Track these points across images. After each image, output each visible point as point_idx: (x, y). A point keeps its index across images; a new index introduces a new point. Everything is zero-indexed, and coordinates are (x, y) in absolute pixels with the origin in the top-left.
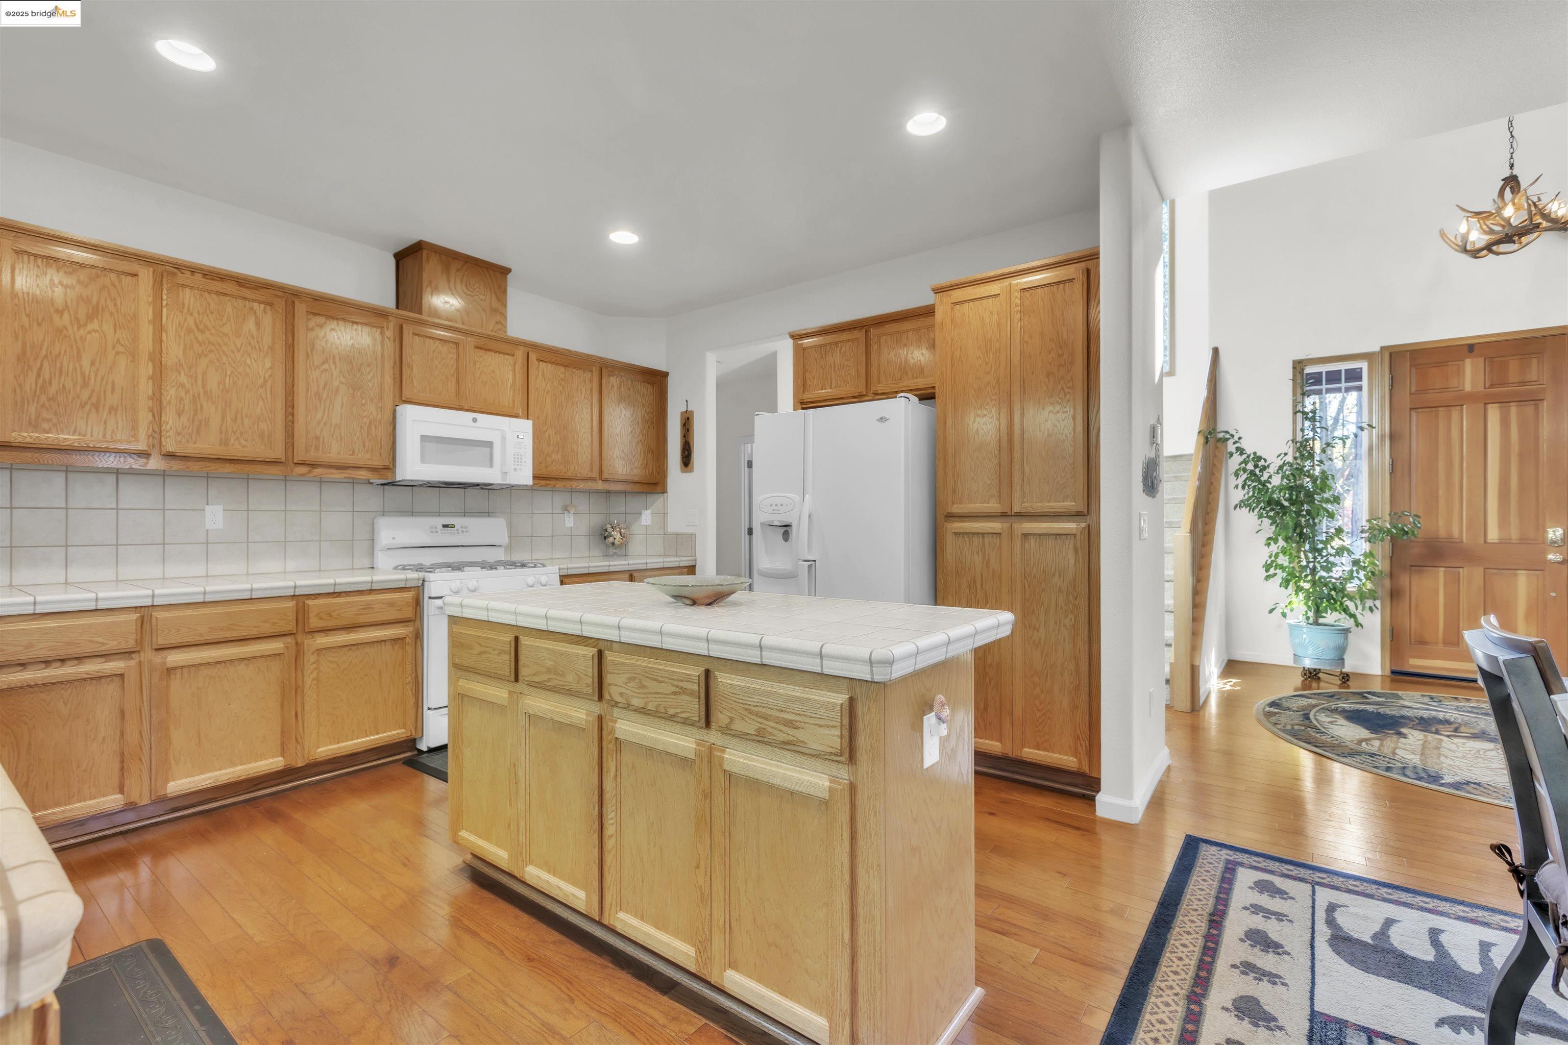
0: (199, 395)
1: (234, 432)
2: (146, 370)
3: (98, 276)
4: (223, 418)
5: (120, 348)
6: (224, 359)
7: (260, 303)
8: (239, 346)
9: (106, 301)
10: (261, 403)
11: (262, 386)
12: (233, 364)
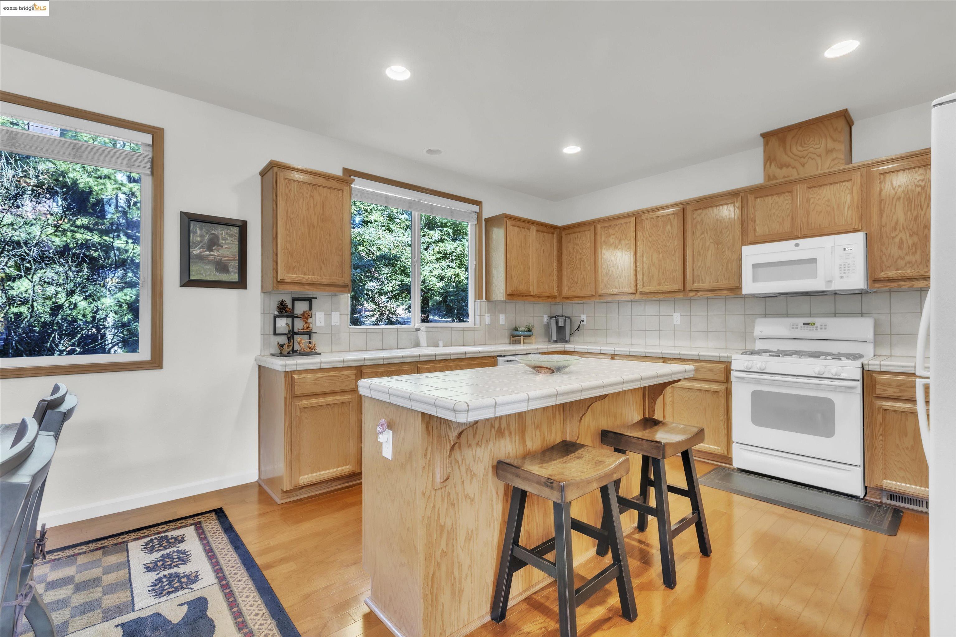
1: (663, 280)
3: (621, 227)
4: (659, 273)
6: (659, 246)
8: (664, 239)
9: (623, 236)
10: (673, 263)
12: (662, 248)
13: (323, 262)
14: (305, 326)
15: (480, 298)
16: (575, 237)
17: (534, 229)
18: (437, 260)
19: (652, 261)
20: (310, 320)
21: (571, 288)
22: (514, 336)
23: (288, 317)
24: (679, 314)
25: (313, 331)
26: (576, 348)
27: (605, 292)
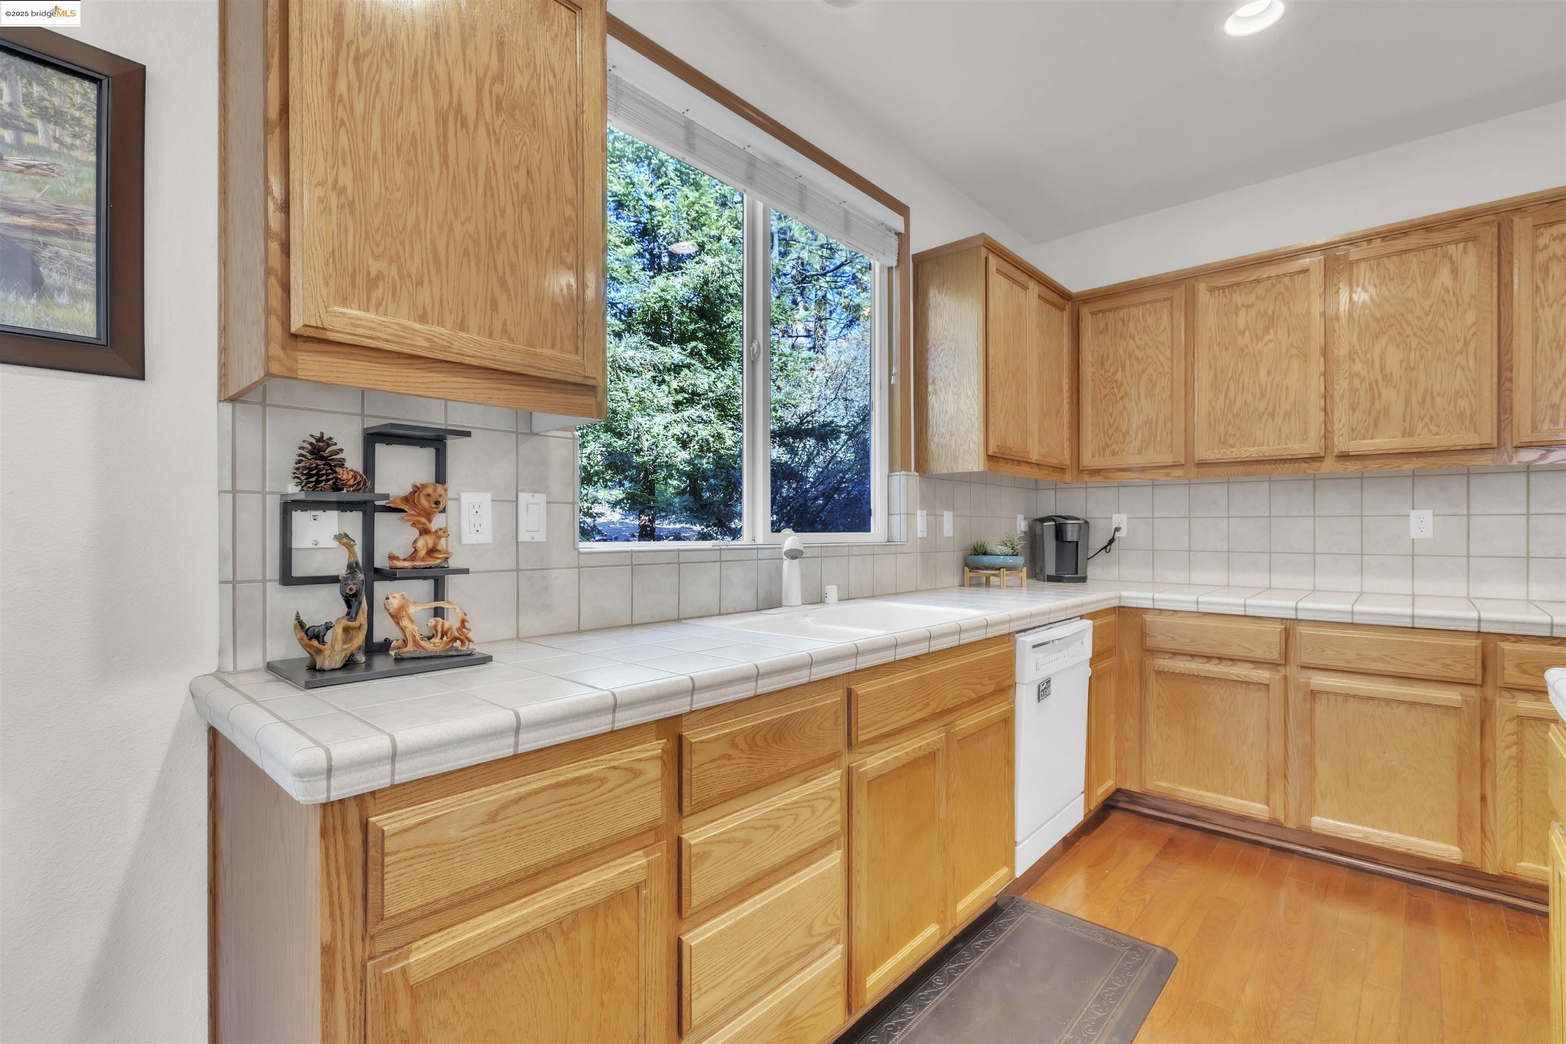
0: (1376, 382)
1: (1422, 418)
2: (1317, 365)
3: (1273, 285)
4: (1407, 403)
5: (1293, 351)
6: (1408, 330)
7: (1457, 242)
8: (1427, 309)
9: (1280, 308)
10: (1460, 374)
11: (1461, 352)
12: (1419, 333)
13: (502, 280)
14: (420, 544)
15: (906, 467)
16: (1123, 321)
17: (1034, 289)
18: (677, 404)
19: (1382, 371)
20: (438, 522)
21: (1108, 446)
22: (974, 568)
23: (343, 506)
24: (1428, 513)
25: (453, 563)
26: (1160, 600)
27: (1219, 456)
